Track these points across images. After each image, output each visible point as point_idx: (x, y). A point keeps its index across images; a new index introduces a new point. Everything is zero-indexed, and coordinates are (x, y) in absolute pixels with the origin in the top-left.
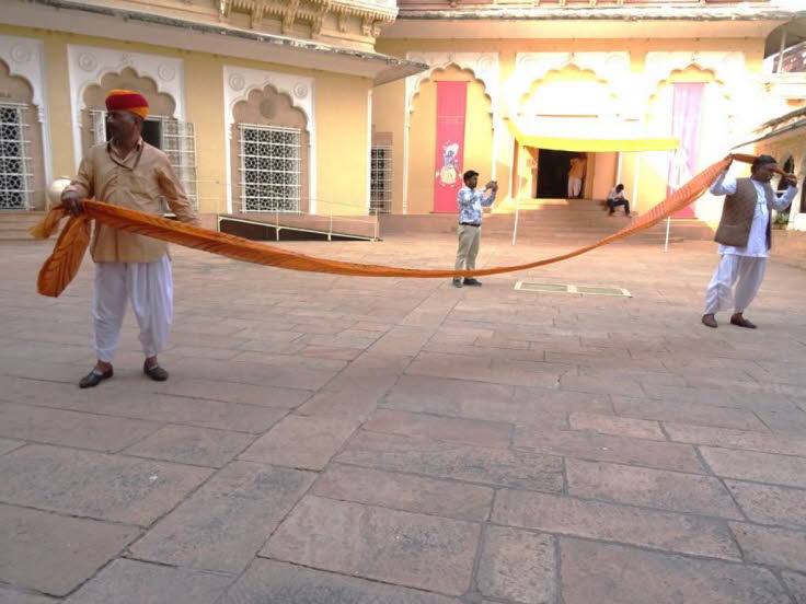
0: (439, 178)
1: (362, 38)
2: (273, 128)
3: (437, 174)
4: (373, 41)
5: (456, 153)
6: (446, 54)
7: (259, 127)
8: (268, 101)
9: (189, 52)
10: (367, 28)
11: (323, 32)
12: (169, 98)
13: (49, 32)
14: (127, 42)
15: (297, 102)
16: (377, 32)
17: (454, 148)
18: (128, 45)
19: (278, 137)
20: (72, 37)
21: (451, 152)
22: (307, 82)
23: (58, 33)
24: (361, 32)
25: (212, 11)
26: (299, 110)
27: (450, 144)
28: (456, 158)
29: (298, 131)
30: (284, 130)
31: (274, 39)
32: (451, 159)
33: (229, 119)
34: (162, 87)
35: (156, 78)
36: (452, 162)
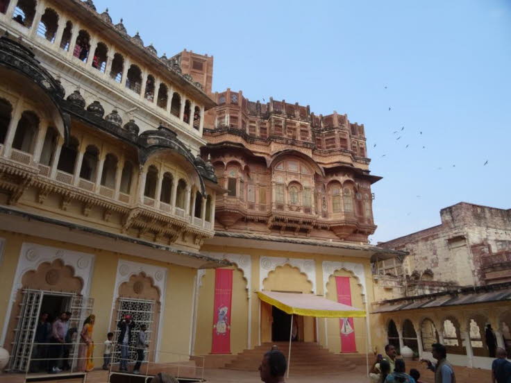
0: (216, 329)
1: (193, 246)
2: (140, 301)
3: (215, 326)
4: (199, 247)
5: (226, 313)
6: (223, 254)
7: (133, 300)
8: (139, 283)
9: (100, 250)
10: (197, 241)
11: (176, 242)
12: (80, 281)
13: (14, 233)
14: (64, 243)
15: (156, 283)
16: (202, 243)
17: (225, 309)
18: (64, 245)
19: (141, 306)
20: (28, 238)
21: (223, 312)
22: (163, 270)
23: (20, 234)
24: (194, 243)
25: (119, 227)
26: (157, 289)
27: (223, 307)
28: (226, 315)
29: (154, 302)
30: (147, 302)
31: (161, 247)
32: (223, 316)
33: (116, 295)
34: (77, 274)
35: (75, 266)
36: (224, 319)
